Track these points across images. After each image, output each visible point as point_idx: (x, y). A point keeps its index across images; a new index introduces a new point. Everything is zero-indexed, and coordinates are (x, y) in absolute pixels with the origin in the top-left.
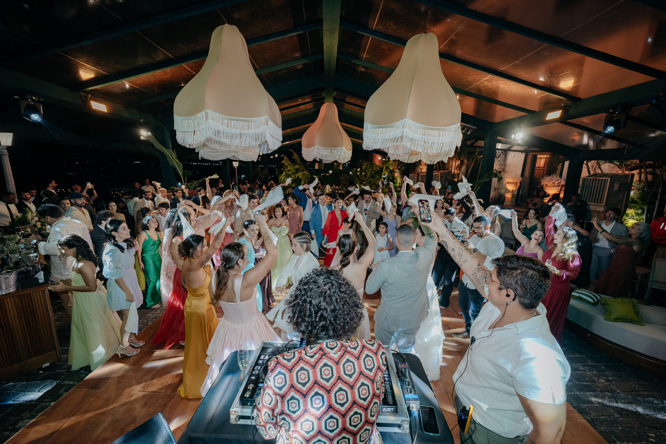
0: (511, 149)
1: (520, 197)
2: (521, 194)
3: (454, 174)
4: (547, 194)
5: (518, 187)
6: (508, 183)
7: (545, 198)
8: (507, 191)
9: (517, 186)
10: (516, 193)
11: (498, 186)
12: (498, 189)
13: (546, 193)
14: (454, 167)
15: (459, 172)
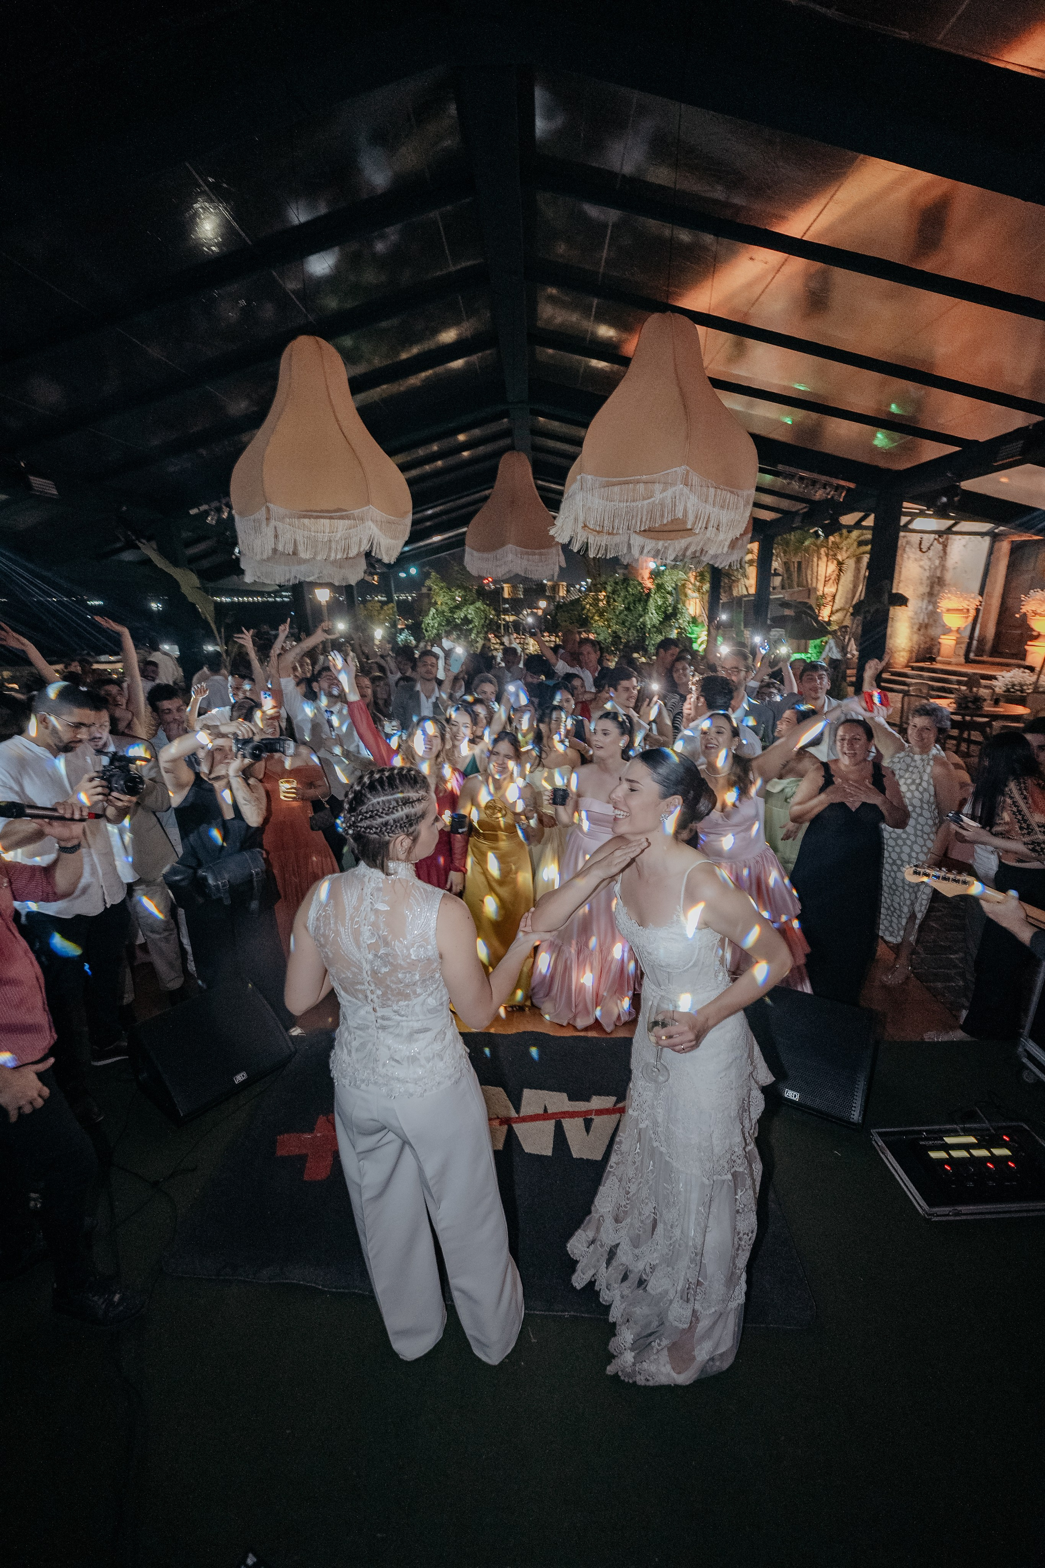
0: (954, 529)
1: (975, 643)
2: (979, 637)
3: (823, 596)
4: (1035, 633)
5: (970, 619)
6: (948, 610)
7: (1029, 643)
8: (947, 631)
9: (967, 617)
10: (967, 633)
11: (926, 621)
12: (926, 626)
13: (1033, 630)
14: (822, 579)
15: (833, 590)
